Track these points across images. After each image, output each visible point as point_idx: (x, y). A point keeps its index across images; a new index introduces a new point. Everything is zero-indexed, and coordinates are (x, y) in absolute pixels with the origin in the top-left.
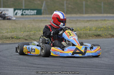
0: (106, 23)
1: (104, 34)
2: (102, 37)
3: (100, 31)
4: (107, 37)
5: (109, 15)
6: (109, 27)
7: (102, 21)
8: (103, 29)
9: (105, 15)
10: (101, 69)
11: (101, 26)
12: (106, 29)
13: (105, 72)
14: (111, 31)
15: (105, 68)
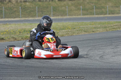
0: (8, 27)
1: (7, 38)
2: (5, 41)
3: (3, 34)
4: (10, 40)
5: (10, 19)
6: (11, 30)
7: (4, 26)
8: (5, 33)
9: (7, 19)
10: (7, 71)
11: (3, 30)
12: (8, 33)
13: (11, 73)
14: (13, 35)
15: (10, 70)
